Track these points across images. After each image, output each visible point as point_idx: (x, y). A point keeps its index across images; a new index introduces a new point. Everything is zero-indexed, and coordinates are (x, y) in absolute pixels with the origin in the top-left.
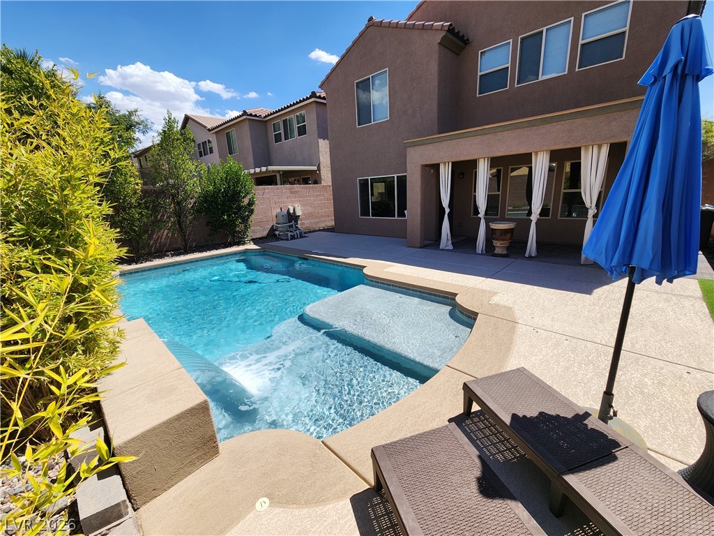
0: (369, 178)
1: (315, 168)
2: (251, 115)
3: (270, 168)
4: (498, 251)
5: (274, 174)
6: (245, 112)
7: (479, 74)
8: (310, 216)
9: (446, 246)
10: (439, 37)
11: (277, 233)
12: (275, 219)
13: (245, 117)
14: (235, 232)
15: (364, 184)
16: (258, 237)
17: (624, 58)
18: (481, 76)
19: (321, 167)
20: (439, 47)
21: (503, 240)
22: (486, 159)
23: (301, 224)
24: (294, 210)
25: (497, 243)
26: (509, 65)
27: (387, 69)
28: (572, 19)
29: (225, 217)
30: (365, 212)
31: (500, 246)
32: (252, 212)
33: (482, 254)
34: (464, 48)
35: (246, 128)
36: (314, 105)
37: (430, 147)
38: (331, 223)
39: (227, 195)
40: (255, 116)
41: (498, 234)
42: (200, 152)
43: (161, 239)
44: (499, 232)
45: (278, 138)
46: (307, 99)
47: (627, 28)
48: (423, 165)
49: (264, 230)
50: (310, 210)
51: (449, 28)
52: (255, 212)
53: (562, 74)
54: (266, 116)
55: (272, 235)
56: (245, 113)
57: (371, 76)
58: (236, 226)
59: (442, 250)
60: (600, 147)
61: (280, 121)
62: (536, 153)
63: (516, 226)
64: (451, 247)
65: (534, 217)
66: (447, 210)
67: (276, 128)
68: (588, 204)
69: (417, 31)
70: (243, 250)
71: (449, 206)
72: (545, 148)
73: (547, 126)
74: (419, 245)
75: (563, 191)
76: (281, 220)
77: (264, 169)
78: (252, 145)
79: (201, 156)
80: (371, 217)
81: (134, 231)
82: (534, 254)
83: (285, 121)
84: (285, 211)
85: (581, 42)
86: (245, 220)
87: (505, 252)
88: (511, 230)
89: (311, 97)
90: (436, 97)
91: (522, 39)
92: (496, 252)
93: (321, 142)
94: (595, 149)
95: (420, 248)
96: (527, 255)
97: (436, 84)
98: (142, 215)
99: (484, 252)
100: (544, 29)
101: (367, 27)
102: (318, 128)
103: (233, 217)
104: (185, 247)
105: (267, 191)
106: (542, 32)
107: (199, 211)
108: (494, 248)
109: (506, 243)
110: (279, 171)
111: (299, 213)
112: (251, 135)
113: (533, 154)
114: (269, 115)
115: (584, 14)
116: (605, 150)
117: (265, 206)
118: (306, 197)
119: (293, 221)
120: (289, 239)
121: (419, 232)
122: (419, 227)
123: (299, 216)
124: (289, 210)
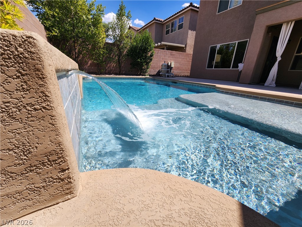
0: (218, 45)
1: (184, 46)
2: (157, 20)
3: (163, 43)
6: (155, 18)
8: (178, 68)
11: (161, 73)
13: (154, 21)
14: (142, 69)
15: (213, 50)
19: (187, 46)
29: (139, 60)
36: (190, 11)
39: (141, 48)
40: (159, 21)
43: (111, 67)
45: (168, 32)
46: (187, 8)
49: (155, 71)
50: (178, 65)
52: (153, 60)
54: (164, 21)
55: (158, 74)
58: (143, 66)
64: (275, 85)
66: (279, 59)
71: (281, 56)
76: (164, 67)
77: (159, 44)
80: (213, 69)
81: (100, 60)
84: (166, 63)
86: (147, 64)
89: (190, 6)
93: (190, 32)
95: (249, 84)
98: (104, 53)
102: (190, 24)
103: (142, 61)
104: (120, 72)
105: (159, 52)
107: (128, 55)
110: (166, 45)
112: (155, 31)
117: (157, 60)
118: (177, 58)
119: (169, 69)
120: (166, 76)
121: (251, 73)
122: (252, 70)
123: (172, 67)
124: (168, 64)
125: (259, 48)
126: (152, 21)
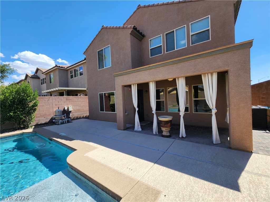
0: (104, 93)
1: (85, 89)
2: (59, 67)
3: (60, 88)
4: (164, 133)
5: (63, 91)
7: (150, 48)
9: (138, 129)
10: (130, 31)
11: (54, 121)
12: (54, 113)
13: (56, 67)
15: (101, 96)
16: (42, 123)
17: (210, 40)
18: (151, 49)
20: (131, 36)
21: (167, 127)
22: (153, 82)
23: (72, 115)
24: (68, 108)
25: (163, 129)
26: (162, 44)
27: (110, 45)
28: (186, 25)
30: (102, 110)
31: (165, 131)
32: (35, 110)
33: (156, 135)
34: (143, 39)
35: (57, 72)
37: (125, 76)
38: (87, 114)
40: (62, 67)
41: (163, 123)
42: (42, 83)
44: (164, 122)
46: (83, 61)
47: (210, 28)
48: (123, 86)
49: (46, 119)
50: (78, 108)
51: (134, 27)
52: (37, 110)
53: (185, 47)
54: (67, 68)
55: (51, 122)
56: (56, 66)
57: (103, 48)
59: (136, 131)
60: (212, 74)
61: (73, 70)
62: (178, 78)
63: (173, 118)
64: (140, 130)
65: (182, 113)
66: (137, 109)
67: (71, 72)
68: (211, 107)
69: (121, 29)
71: (138, 107)
72: (182, 75)
73: (182, 64)
74: (123, 128)
75: (193, 99)
76: (57, 114)
77: (57, 89)
78: (59, 80)
79: (42, 84)
80: (105, 112)
82: (184, 136)
83: (75, 70)
84: (61, 109)
85: (191, 34)
87: (168, 134)
88: (170, 121)
89: (85, 60)
90: (130, 56)
91: (166, 34)
92: (163, 134)
94: (210, 75)
95: (124, 130)
96: (180, 136)
97: (130, 50)
99: (157, 133)
100: (175, 30)
101: (102, 29)
105: (50, 99)
106: (174, 31)
108: (162, 132)
109: (168, 129)
110: (65, 90)
112: (59, 75)
113: (176, 79)
114: (68, 67)
115: (190, 24)
116: (215, 77)
117: (49, 107)
118: (76, 102)
119: (65, 114)
120: (60, 124)
121: (123, 121)
122: (123, 119)
123: (71, 111)
124: (64, 108)
125: (122, 101)
126: (54, 67)
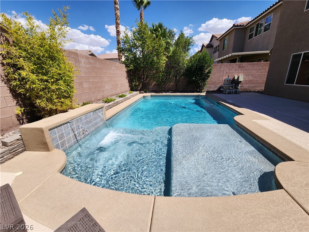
0: (303, 53)
1: (267, 52)
2: (237, 26)
3: (234, 54)
5: (236, 57)
11: (222, 89)
12: (223, 82)
13: (234, 28)
14: (198, 86)
16: (211, 90)
23: (241, 86)
24: (238, 78)
32: (209, 76)
35: (233, 34)
38: (262, 88)
40: (240, 26)
45: (251, 37)
46: (276, 4)
49: (216, 87)
54: (247, 25)
55: (219, 90)
56: (234, 26)
61: (255, 25)
67: (251, 30)
70: (197, 95)
76: (226, 83)
77: (230, 55)
78: (234, 43)
79: (214, 53)
80: (294, 85)
83: (258, 25)
104: (176, 90)
111: (241, 79)
112: (235, 37)
117: (220, 75)
118: (250, 70)
119: (234, 84)
120: (227, 93)
123: (241, 81)
124: (234, 77)
126: (231, 28)
